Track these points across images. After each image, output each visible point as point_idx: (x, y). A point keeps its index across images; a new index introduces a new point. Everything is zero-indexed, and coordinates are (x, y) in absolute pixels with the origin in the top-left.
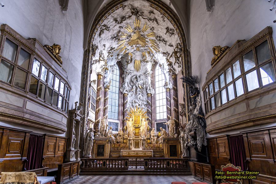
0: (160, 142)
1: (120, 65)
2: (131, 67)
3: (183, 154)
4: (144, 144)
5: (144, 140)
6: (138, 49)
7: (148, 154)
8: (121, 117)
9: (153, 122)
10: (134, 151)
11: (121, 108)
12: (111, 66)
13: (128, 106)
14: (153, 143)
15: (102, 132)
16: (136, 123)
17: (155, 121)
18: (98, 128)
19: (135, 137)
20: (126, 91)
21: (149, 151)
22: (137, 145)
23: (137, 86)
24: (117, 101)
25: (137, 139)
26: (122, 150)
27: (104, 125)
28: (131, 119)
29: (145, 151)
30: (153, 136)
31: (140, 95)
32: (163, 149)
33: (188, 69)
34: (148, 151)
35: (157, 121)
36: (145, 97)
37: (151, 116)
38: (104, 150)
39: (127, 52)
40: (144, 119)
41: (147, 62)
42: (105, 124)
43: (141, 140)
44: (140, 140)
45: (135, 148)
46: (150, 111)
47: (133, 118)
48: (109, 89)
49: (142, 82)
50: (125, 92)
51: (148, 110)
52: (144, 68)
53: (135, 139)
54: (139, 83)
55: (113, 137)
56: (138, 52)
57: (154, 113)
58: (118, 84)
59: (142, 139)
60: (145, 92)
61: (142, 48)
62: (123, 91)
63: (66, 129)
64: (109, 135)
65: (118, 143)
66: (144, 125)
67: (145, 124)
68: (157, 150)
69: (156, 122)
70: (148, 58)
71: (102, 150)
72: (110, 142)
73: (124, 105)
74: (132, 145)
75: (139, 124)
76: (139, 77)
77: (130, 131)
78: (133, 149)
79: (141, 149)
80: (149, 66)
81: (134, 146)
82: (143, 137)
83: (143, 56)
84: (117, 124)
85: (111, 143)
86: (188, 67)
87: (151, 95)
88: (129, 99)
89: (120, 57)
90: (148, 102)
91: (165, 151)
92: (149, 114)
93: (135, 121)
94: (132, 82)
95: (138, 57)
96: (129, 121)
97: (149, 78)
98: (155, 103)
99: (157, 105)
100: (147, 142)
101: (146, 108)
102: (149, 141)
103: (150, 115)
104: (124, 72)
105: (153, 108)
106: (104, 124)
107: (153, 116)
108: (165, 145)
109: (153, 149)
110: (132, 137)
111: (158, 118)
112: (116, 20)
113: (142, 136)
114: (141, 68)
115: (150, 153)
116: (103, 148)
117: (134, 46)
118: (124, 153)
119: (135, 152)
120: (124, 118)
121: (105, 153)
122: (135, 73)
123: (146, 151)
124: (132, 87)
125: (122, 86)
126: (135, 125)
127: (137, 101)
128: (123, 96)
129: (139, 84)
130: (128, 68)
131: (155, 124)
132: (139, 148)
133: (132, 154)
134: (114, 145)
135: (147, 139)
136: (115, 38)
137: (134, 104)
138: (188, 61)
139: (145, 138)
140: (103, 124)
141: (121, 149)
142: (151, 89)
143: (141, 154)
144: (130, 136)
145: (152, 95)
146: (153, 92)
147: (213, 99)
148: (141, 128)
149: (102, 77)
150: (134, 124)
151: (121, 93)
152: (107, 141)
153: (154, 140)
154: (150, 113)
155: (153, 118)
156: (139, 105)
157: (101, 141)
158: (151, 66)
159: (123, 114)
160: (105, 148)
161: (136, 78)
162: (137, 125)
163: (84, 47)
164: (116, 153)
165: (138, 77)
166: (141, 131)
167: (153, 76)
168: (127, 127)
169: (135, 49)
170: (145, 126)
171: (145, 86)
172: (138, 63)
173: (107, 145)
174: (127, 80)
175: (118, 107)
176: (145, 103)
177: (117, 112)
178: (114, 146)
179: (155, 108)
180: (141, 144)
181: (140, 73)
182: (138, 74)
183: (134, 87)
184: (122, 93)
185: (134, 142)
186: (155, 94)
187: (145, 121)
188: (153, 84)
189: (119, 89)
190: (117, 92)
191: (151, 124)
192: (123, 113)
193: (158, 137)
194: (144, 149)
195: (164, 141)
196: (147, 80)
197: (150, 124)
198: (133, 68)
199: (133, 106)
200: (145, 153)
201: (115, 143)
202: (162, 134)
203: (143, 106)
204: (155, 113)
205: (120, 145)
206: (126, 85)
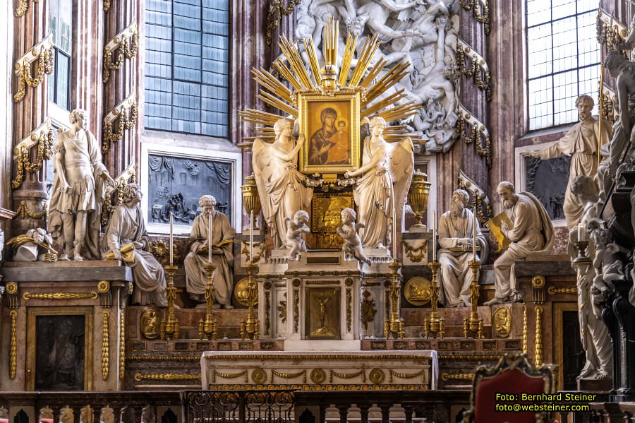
3: (588, 363)
4: (381, 309)
5: (379, 280)
7: (398, 381)
9: (499, 145)
10: (297, 359)
14: (452, 299)
15: (67, 228)
16: (325, 156)
17: (517, 144)
18: (39, 199)
19: (311, 261)
21: (408, 358)
25: (323, 273)
26: (211, 353)
27: (80, 176)
28: (280, 127)
29: (378, 358)
30: (457, 253)
34: (401, 358)
35: (530, 143)
37: (489, 99)
38: (79, 355)
40: (379, 125)
42: (87, 171)
43: (351, 277)
44: (343, 281)
45: (308, 336)
46: (480, 59)
47: (301, 121)
51: (460, 57)
53: (310, 274)
55: (148, 264)
57: (505, 77)
59: (366, 270)
64: (118, 246)
65: (188, 300)
66: (383, 167)
67: (395, 164)
68: (473, 352)
69: (524, 149)
71: (70, 351)
72: (126, 292)
73: (270, 22)
74: (284, 316)
75: (347, 163)
77: (281, 219)
78: (295, 344)
79: (349, 344)
81: (301, 326)
82: (371, 256)
84: (219, 169)
85: (131, 301)
91: (533, 353)
92: (468, 83)
93: (316, 140)
96: (269, 139)
101: (451, 39)
102: (422, 288)
103: (480, 96)
105: (498, 37)
106: (77, 165)
107: (499, 99)
108: (531, 314)
109: (441, 346)
111: (539, 117)
113: (364, 252)
115: (413, 371)
116: (79, 342)
118: (227, 369)
119: (306, 364)
121: (88, 375)
123: (386, 358)
126: (316, 170)
131: (520, 165)
132: (338, 336)
133: (283, 376)
134: (159, 316)
135: (407, 276)
140: (71, 169)
141: (202, 346)
143: (345, 379)
144: (276, 254)
150: (311, 163)
152: (103, 286)
153: (458, 278)
154: (481, 79)
155: (499, 114)
157: (62, 289)
160: (88, 339)
162: (328, 172)
164: (168, 376)
170: (389, 178)
173: (100, 315)
175: (221, 42)
177: (220, 79)
178: (157, 326)
179: (517, 40)
180: (352, 303)
185: (302, 297)
187: (390, 140)
191: (489, 167)
194: (374, 345)
197: (480, 164)
200: (378, 373)
201: (164, 302)
202: (511, 234)
204: (518, 77)
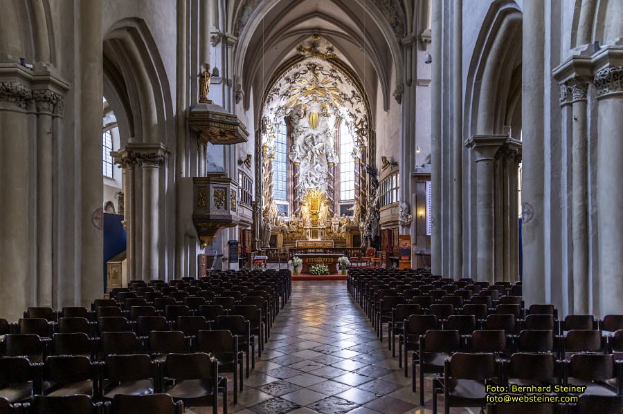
0: (342, 231)
1: (289, 120)
2: (304, 122)
3: (362, 244)
4: (323, 234)
6: (315, 99)
7: (327, 246)
8: (291, 197)
9: (336, 203)
11: (291, 184)
12: (276, 124)
13: (300, 181)
14: (334, 232)
15: (272, 221)
16: (313, 209)
17: (339, 202)
20: (298, 158)
21: (329, 242)
22: (315, 234)
23: (314, 152)
24: (285, 174)
25: (315, 228)
26: (298, 241)
27: (275, 212)
28: (307, 204)
29: (324, 242)
30: (335, 225)
31: (318, 165)
32: (345, 240)
33: (373, 147)
35: (341, 202)
36: (326, 167)
38: (276, 241)
39: (299, 103)
40: (323, 204)
41: (328, 116)
43: (319, 230)
45: (312, 238)
46: (332, 187)
48: (274, 158)
49: (320, 145)
50: (295, 160)
51: (329, 187)
52: (324, 124)
54: (316, 147)
55: (286, 227)
56: (316, 103)
57: (337, 191)
58: (285, 146)
60: (324, 160)
61: (320, 98)
62: (293, 158)
63: (252, 222)
64: (281, 224)
65: (291, 232)
66: (323, 210)
67: (325, 209)
68: (339, 241)
69: (340, 204)
70: (330, 111)
72: (283, 231)
73: (294, 179)
74: (308, 235)
75: (317, 210)
76: (317, 137)
77: (306, 219)
78: (310, 239)
79: (319, 239)
80: (331, 121)
81: (311, 236)
82: (322, 225)
83: (323, 108)
84: (285, 206)
85: (284, 233)
86: (373, 151)
87: (334, 164)
88: (302, 170)
89: (289, 111)
90: (329, 175)
91: (348, 241)
92: (330, 192)
93: (312, 206)
94: (306, 145)
95: (314, 109)
96: (304, 206)
97: (331, 139)
98: (339, 177)
99: (342, 179)
100: (328, 231)
101: (327, 184)
102: (329, 230)
103: (332, 194)
104: (293, 129)
105: (335, 183)
107: (335, 195)
108: (348, 235)
109: (334, 240)
110: (309, 225)
111: (343, 198)
112: (288, 79)
114: (320, 123)
115: (330, 244)
116: (275, 239)
117: (309, 96)
118: (300, 243)
119: (313, 243)
120: (294, 198)
121: (277, 244)
122: (311, 131)
123: (326, 242)
124: (307, 152)
125: (291, 151)
126: (312, 211)
127: (313, 173)
128: (293, 167)
129: (316, 149)
130: (300, 125)
131: (339, 206)
132: (317, 238)
133: (309, 245)
135: (327, 228)
136: (284, 95)
137: (309, 178)
138: (373, 144)
139: (325, 227)
140: (273, 211)
141: (296, 240)
142: (334, 156)
143: (319, 245)
144: (306, 225)
145: (336, 165)
146: (336, 160)
147: (395, 191)
148: (320, 215)
149: (268, 149)
150: (310, 210)
151: (289, 161)
153: (335, 229)
154: (333, 191)
155: (335, 197)
156: (316, 179)
158: (334, 120)
159: (294, 192)
160: (277, 239)
161: (312, 138)
162: (314, 211)
163: (255, 129)
164: (290, 245)
165: (314, 137)
166: (320, 218)
167: (337, 136)
168: (301, 214)
169: (311, 99)
170: (325, 211)
171: (324, 151)
172: (314, 118)
173: (279, 235)
174: (299, 141)
175: (286, 183)
176: (325, 176)
177: (285, 189)
178: (288, 236)
179: (339, 184)
180: (319, 234)
181: (318, 132)
182: (315, 133)
183: (309, 153)
184: (291, 161)
185: (311, 232)
186: (339, 163)
187: (324, 206)
188: (337, 147)
189: (287, 156)
190: (285, 160)
191: (334, 207)
192: (294, 190)
193: (340, 225)
194: (323, 240)
195: (347, 230)
196: (328, 143)
198: (307, 125)
199: (307, 179)
200: (324, 244)
201: (288, 233)
202: (344, 222)
203: (322, 181)
204: (339, 191)
205: (294, 235)
206: (297, 149)
